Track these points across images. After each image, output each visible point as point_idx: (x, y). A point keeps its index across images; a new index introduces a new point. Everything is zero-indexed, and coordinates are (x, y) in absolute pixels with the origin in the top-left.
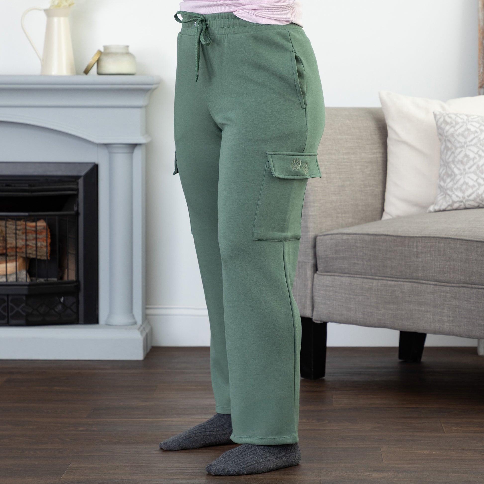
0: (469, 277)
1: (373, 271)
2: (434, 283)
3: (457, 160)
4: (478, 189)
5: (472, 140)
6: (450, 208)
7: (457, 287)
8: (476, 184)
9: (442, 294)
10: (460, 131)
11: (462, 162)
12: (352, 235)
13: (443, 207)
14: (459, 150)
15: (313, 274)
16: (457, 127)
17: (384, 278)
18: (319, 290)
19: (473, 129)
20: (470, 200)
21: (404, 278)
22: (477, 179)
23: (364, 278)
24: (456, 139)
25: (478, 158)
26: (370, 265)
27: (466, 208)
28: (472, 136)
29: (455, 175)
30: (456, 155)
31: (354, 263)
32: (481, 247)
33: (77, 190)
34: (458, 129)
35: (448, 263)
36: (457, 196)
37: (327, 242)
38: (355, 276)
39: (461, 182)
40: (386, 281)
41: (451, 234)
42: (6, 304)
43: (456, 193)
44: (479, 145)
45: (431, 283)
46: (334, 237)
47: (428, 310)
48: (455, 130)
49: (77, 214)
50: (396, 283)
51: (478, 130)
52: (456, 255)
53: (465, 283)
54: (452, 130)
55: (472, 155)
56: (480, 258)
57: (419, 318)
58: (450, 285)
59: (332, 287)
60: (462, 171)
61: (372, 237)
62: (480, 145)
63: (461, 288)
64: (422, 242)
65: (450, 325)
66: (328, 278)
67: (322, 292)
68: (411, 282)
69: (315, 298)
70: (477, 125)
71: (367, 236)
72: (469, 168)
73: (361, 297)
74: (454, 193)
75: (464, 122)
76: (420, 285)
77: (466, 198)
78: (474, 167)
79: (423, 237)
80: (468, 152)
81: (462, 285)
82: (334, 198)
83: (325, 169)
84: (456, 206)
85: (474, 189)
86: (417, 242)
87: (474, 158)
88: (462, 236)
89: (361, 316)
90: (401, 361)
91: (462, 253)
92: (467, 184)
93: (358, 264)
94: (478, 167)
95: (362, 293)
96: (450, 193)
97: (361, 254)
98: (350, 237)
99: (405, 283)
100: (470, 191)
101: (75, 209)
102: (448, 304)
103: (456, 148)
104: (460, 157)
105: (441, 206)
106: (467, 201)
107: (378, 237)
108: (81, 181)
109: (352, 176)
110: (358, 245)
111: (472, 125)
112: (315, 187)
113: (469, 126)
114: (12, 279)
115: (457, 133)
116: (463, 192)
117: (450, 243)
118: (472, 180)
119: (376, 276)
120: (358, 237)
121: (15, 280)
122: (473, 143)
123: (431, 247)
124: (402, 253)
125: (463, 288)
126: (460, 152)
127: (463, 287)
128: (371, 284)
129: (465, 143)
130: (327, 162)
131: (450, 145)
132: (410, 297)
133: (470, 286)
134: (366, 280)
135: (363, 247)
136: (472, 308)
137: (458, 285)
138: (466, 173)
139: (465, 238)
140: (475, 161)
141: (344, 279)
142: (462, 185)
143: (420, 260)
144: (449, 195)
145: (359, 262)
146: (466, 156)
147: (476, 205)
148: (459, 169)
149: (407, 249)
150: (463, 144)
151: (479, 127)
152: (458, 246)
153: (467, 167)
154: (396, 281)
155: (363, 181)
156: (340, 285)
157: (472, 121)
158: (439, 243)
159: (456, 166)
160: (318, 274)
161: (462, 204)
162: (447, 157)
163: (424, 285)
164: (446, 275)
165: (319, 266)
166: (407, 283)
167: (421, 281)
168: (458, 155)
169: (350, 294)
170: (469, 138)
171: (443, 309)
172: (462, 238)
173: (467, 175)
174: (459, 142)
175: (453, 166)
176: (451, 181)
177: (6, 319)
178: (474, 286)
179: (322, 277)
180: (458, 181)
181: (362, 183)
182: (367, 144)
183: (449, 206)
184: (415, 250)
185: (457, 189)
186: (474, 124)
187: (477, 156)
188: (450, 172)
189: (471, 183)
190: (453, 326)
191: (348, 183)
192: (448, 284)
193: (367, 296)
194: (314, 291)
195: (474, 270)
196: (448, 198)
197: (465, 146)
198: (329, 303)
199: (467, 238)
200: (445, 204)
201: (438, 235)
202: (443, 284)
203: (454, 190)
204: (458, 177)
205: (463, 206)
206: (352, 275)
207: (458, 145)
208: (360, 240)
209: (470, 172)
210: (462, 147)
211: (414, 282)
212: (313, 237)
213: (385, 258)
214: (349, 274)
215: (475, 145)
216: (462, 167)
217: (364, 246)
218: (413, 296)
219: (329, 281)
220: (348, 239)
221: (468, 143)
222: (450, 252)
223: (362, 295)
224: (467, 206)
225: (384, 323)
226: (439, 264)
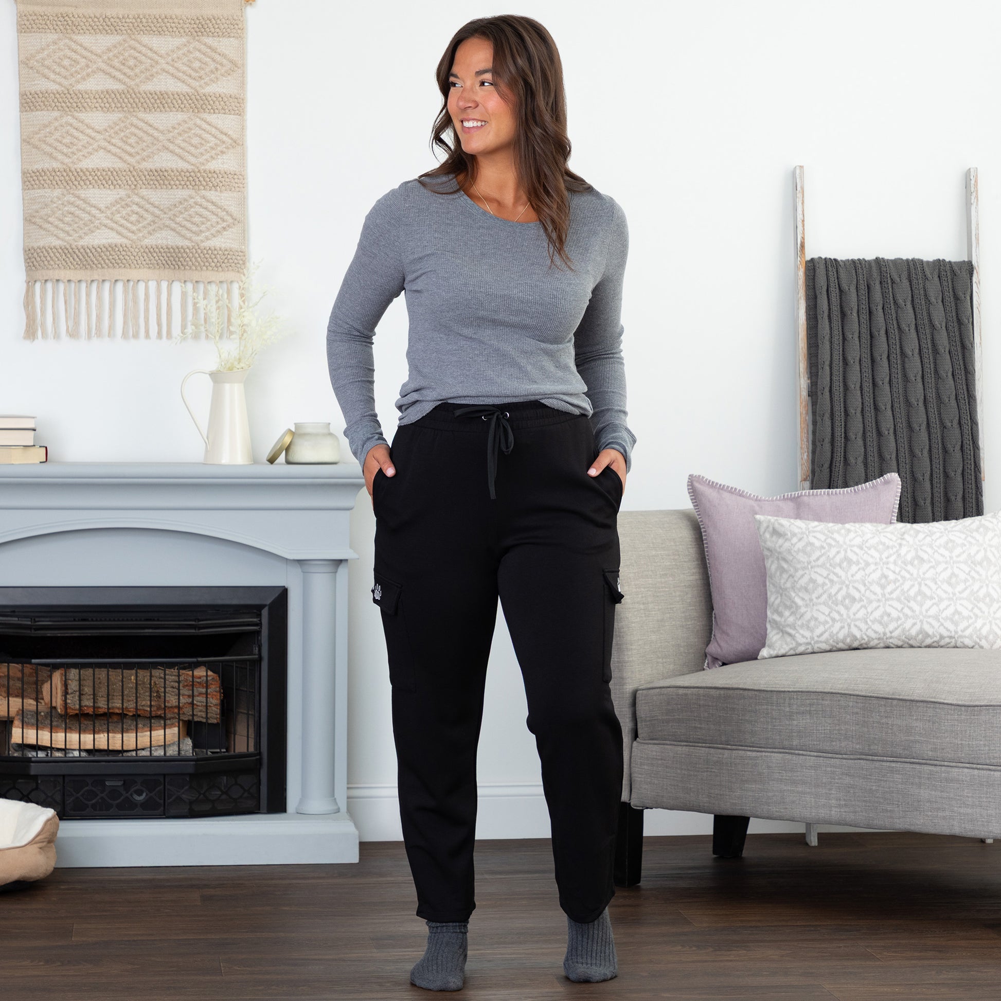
0: (869, 746)
1: (723, 738)
2: (815, 754)
3: (798, 586)
4: (832, 626)
5: (818, 559)
6: (792, 652)
7: (851, 759)
8: (828, 619)
9: (829, 769)
10: (800, 545)
11: (806, 590)
12: (692, 689)
13: (782, 652)
14: (800, 572)
15: (630, 741)
16: (795, 540)
17: (740, 748)
18: (641, 764)
19: (817, 544)
20: (821, 642)
21: (770, 748)
22: (830, 613)
23: (709, 747)
24: (794, 557)
25: (829, 585)
26: (719, 730)
27: (813, 653)
28: (818, 554)
29: (798, 607)
30: (796, 579)
31: (695, 728)
32: (885, 706)
33: (259, 624)
34: (796, 543)
35: (837, 728)
36: (803, 636)
37: (655, 698)
38: (696, 744)
39: (808, 616)
40: (743, 752)
41: (839, 687)
42: (162, 787)
43: (801, 632)
44: (828, 565)
45: (812, 753)
46: (665, 691)
47: (808, 790)
48: (792, 544)
49: (260, 659)
50: (759, 754)
51: (825, 545)
52: (848, 717)
53: (862, 754)
54: (787, 545)
55: (820, 580)
56: (884, 720)
57: (793, 802)
58: (840, 756)
59: (662, 759)
60: (808, 602)
61: (722, 692)
62: (831, 565)
63: (856, 761)
64: (797, 699)
65: (840, 812)
66: (656, 748)
67: (646, 767)
68: (780, 753)
69: (634, 775)
70: (823, 538)
71: (714, 690)
72: (818, 598)
73: (705, 774)
74: (798, 632)
75: (803, 533)
76: (794, 757)
77: (816, 638)
78: (825, 596)
79: (799, 692)
80: (814, 576)
81: (858, 757)
82: (654, 637)
83: (642, 597)
84: (801, 649)
85: (827, 626)
86: (790, 699)
87: (824, 584)
88: (854, 690)
89: (706, 800)
90: (715, 856)
91: (857, 713)
92: (816, 619)
93: (700, 728)
94: (830, 596)
95: (708, 768)
96: (792, 632)
97: (706, 715)
98: (689, 691)
99: (773, 754)
100: (821, 629)
101: (256, 651)
102: (837, 783)
103: (796, 570)
104: (803, 582)
105: (779, 650)
106: (817, 642)
107: (731, 692)
108: (265, 612)
109: (672, 606)
110: (702, 702)
111: (815, 537)
112: (632, 623)
113: (812, 540)
114: (172, 751)
115: (796, 549)
116: (812, 631)
117: (839, 701)
118: (824, 614)
119: (728, 745)
120: (701, 691)
121: (176, 753)
122: (820, 562)
123: (811, 705)
124: (767, 714)
125: (859, 761)
126: (802, 576)
127: (860, 759)
128: (721, 756)
129: (809, 563)
130: (644, 588)
131: (785, 566)
132: (780, 773)
133: (870, 757)
134: (712, 751)
135: (709, 706)
136: (874, 788)
137: (852, 757)
138: (813, 605)
139: (860, 693)
140: (825, 588)
141: (680, 748)
142: (809, 621)
143: (795, 722)
144: (790, 635)
145: (703, 726)
146: (812, 581)
147: (828, 648)
148: (803, 599)
149: (774, 707)
150: (806, 564)
151: (825, 540)
152: (851, 704)
153: (814, 596)
154: (758, 751)
155: (684, 612)
156: (674, 757)
157: (814, 532)
158: (823, 700)
159: (798, 595)
160: (638, 742)
161: (810, 647)
162: (782, 581)
163: (801, 757)
164: (834, 743)
165: (640, 731)
166: (776, 755)
167: (797, 752)
168: (799, 579)
169: (688, 770)
170: (814, 557)
171: (830, 789)
172: (857, 693)
173: (815, 608)
174: (799, 562)
175: (793, 594)
176: (790, 615)
177: (162, 808)
178: (876, 758)
179: (646, 746)
180: (802, 616)
181: (683, 615)
182: (685, 562)
183: (791, 649)
184: (787, 709)
185: (802, 626)
186: (819, 535)
187: (827, 581)
188: (788, 603)
189: (822, 618)
190: (845, 812)
191: (668, 615)
192: (837, 756)
193: (714, 772)
194: (633, 765)
195: (877, 736)
196: (789, 639)
197: (810, 567)
198: (656, 782)
199: (863, 694)
200: (785, 646)
201: (820, 689)
202: (830, 755)
203: (797, 628)
204: (803, 610)
205: (810, 650)
206: (691, 744)
207: (799, 566)
208: (704, 696)
209: (820, 604)
210: (804, 568)
211: (786, 753)
212: (631, 691)
213: (741, 720)
214: (687, 742)
215: (823, 566)
216: (807, 597)
217: (710, 704)
218: (784, 772)
219: (657, 752)
220: (686, 695)
221: (813, 564)
222: (839, 712)
223: (707, 771)
224: (816, 649)
225: (741, 809)
226: (823, 728)
